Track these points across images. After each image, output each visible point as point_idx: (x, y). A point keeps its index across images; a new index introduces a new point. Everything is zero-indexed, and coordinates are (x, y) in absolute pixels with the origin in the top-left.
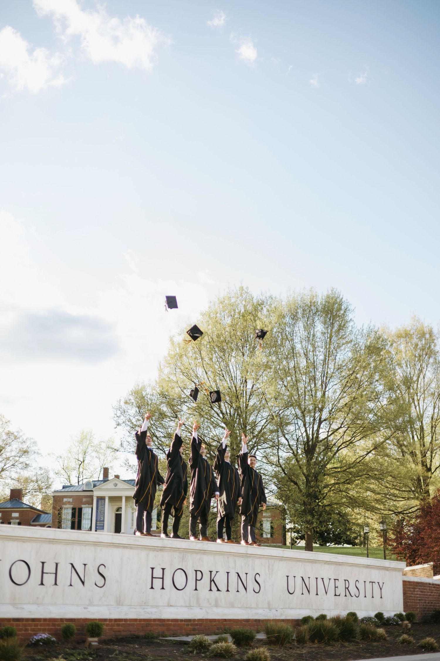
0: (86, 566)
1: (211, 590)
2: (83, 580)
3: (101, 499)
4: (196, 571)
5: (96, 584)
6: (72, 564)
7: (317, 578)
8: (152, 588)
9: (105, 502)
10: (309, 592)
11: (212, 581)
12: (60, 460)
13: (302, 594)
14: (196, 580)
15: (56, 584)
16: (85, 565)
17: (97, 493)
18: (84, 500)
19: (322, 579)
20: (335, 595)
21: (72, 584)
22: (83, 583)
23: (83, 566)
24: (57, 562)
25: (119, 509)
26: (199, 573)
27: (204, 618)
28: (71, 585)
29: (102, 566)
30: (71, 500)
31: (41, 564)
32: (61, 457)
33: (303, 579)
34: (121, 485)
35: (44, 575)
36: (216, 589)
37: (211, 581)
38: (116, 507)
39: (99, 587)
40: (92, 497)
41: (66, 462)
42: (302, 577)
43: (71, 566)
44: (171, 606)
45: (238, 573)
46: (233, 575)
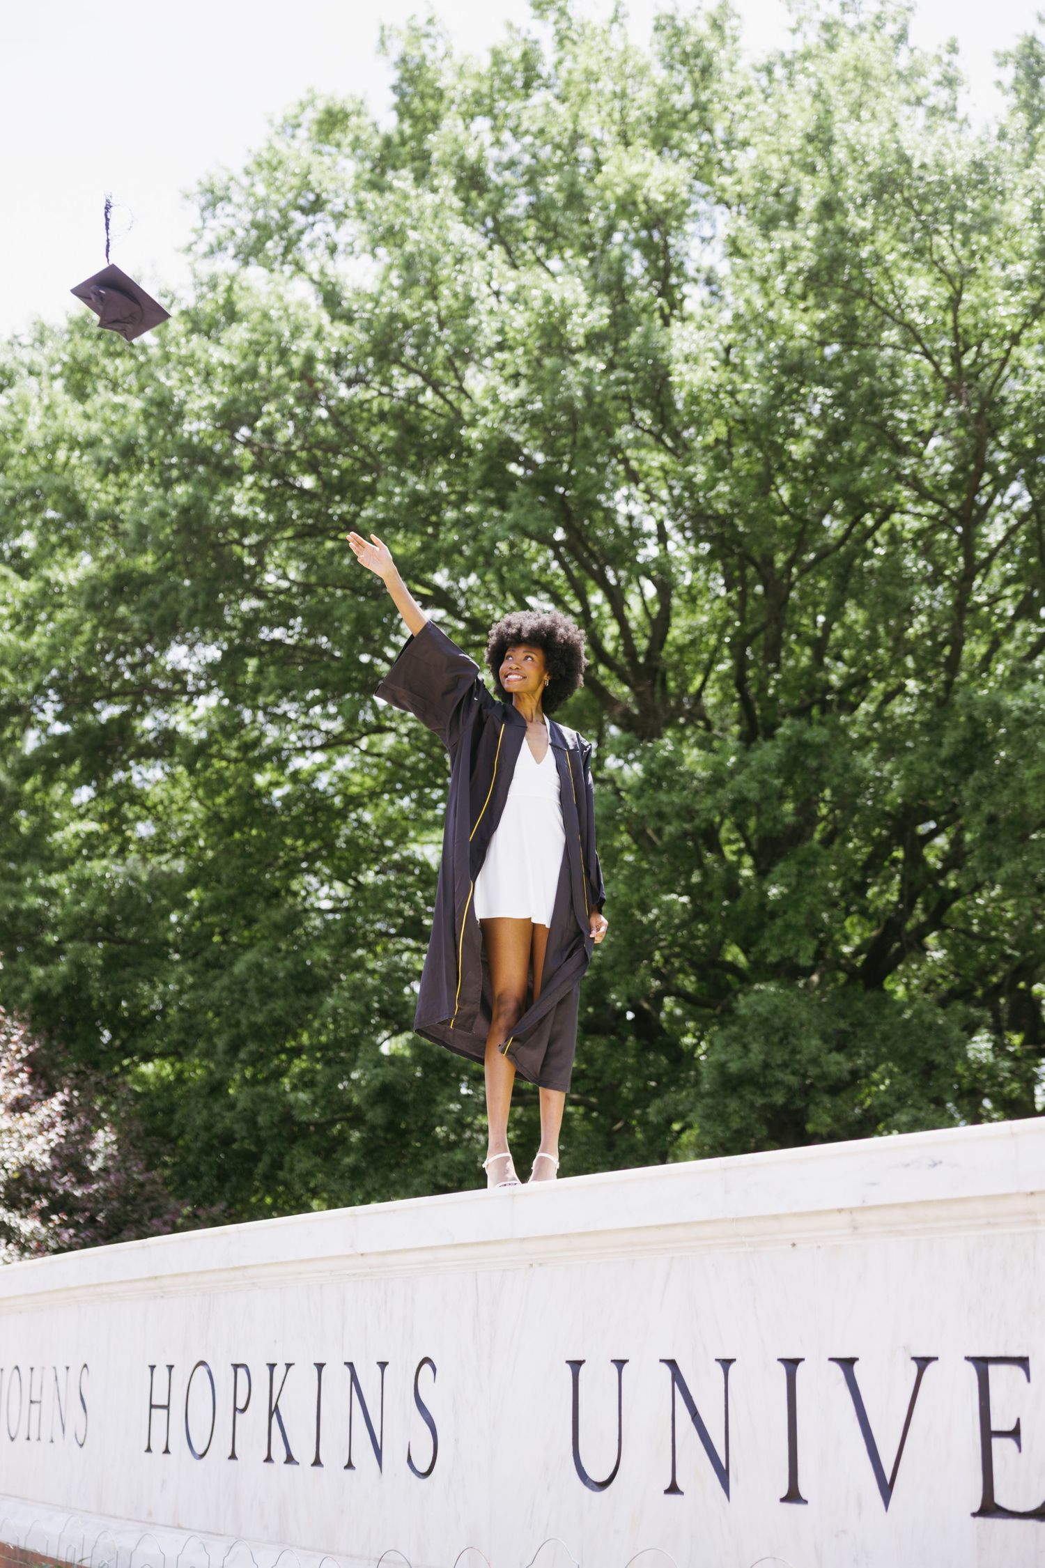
1: (269, 1459)
7: (791, 1364)
10: (723, 1474)
11: (274, 1411)
13: (673, 1489)
14: (235, 1409)
19: (847, 1364)
20: (989, 1508)
33: (677, 1377)
36: (285, 1454)
37: (271, 1414)
42: (672, 1364)
44: (180, 1527)
45: (350, 1365)
46: (337, 1378)
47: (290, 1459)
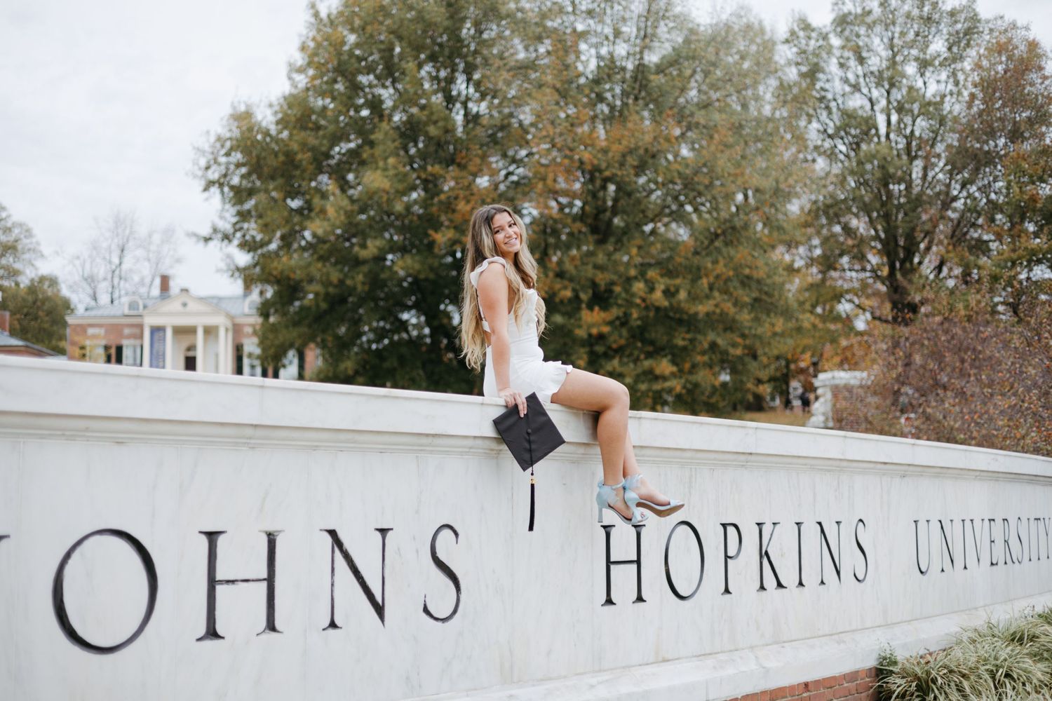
0: (390, 535)
1: (762, 588)
2: (379, 599)
3: (157, 330)
4: (724, 526)
5: (426, 611)
6: (333, 533)
7: (963, 521)
8: (609, 601)
9: (165, 335)
10: (952, 562)
11: (764, 555)
12: (77, 262)
13: (942, 570)
14: (727, 557)
15: (271, 627)
16: (383, 532)
17: (150, 321)
18: (127, 331)
19: (972, 521)
20: (992, 564)
21: (337, 622)
22: (379, 610)
23: (378, 535)
24: (270, 529)
25: (192, 348)
26: (731, 530)
27: (758, 689)
28: (333, 625)
29: (447, 532)
30: (101, 331)
31: (204, 542)
32: (78, 258)
33: (941, 526)
34: (193, 306)
35: (220, 589)
36: (775, 583)
37: (761, 557)
38: (185, 345)
39: (436, 619)
40: (141, 327)
41: (88, 266)
42: (940, 521)
43: (329, 539)
44: (665, 661)
45: (820, 523)
46: (811, 532)
47: (780, 585)
